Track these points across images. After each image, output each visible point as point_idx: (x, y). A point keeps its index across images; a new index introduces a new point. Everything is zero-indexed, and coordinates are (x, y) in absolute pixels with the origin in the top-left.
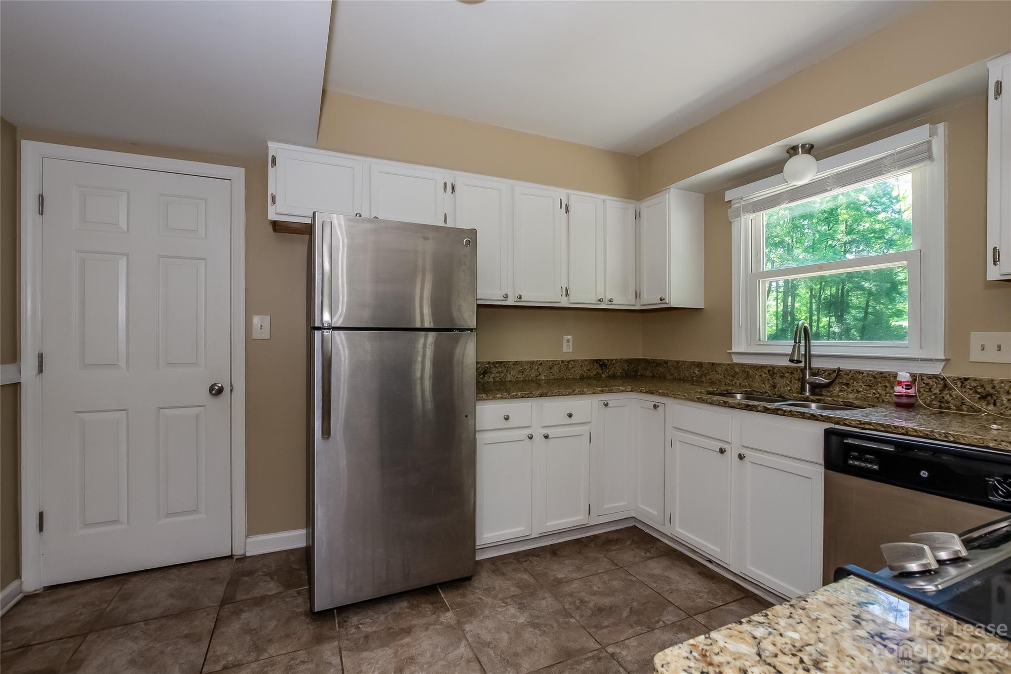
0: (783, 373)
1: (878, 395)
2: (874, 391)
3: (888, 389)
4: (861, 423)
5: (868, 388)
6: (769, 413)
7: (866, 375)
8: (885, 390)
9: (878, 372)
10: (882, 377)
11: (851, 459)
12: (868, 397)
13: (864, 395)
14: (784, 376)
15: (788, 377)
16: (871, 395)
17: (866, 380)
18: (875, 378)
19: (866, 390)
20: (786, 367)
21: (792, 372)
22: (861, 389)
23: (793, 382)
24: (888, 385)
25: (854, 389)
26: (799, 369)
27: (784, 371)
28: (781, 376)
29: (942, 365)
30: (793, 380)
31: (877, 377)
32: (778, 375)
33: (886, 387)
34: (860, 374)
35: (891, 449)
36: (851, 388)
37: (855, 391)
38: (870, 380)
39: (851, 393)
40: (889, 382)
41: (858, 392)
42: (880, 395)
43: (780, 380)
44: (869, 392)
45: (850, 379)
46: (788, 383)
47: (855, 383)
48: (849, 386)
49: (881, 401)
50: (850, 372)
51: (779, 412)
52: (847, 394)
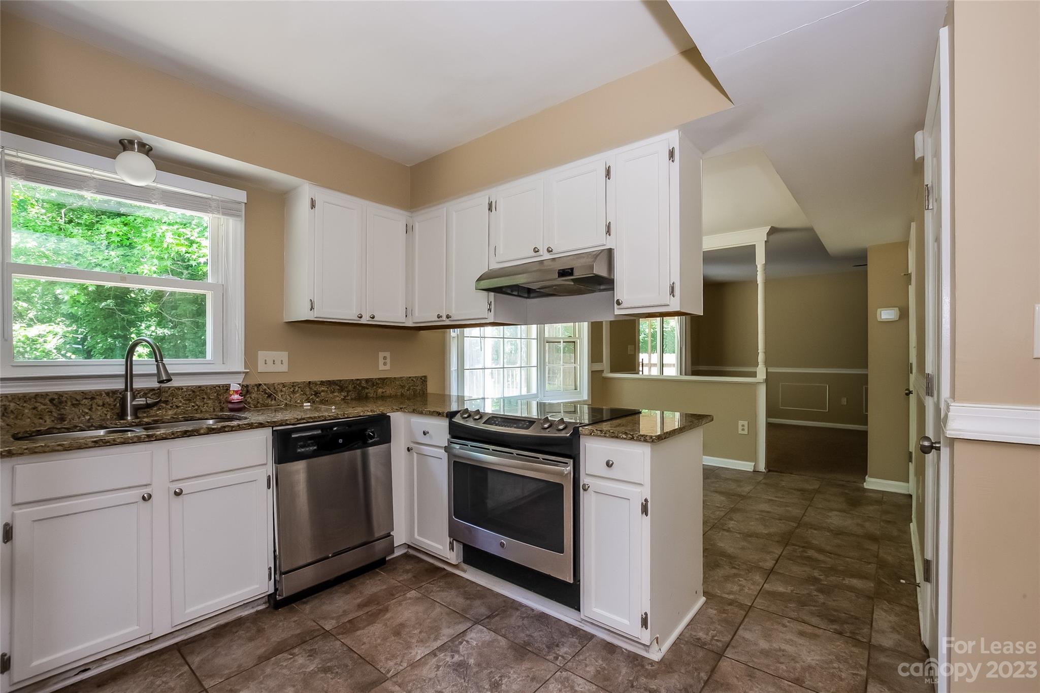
0: (77, 400)
1: (196, 407)
2: (193, 404)
3: (205, 400)
4: (298, 420)
5: (187, 402)
6: (215, 433)
7: (185, 390)
8: (203, 401)
9: (196, 386)
10: (200, 390)
11: (299, 448)
12: (187, 410)
13: (183, 409)
14: (80, 404)
15: (85, 405)
16: (190, 409)
17: (186, 395)
18: (194, 392)
19: (186, 404)
20: (83, 393)
21: (92, 398)
22: (181, 404)
23: (94, 409)
24: (205, 397)
25: (173, 406)
26: (103, 393)
27: (78, 398)
28: (73, 405)
29: (243, 376)
30: (94, 406)
31: (195, 390)
32: (69, 403)
33: (204, 398)
34: (179, 389)
35: (320, 432)
36: (171, 405)
37: (174, 407)
38: (189, 395)
39: (170, 409)
40: (206, 394)
41: (177, 407)
42: (199, 407)
43: (73, 409)
44: (188, 406)
45: (169, 396)
46: (87, 411)
47: (174, 399)
48: (168, 403)
49: (199, 412)
50: (169, 389)
51: (226, 429)
52: (166, 412)
